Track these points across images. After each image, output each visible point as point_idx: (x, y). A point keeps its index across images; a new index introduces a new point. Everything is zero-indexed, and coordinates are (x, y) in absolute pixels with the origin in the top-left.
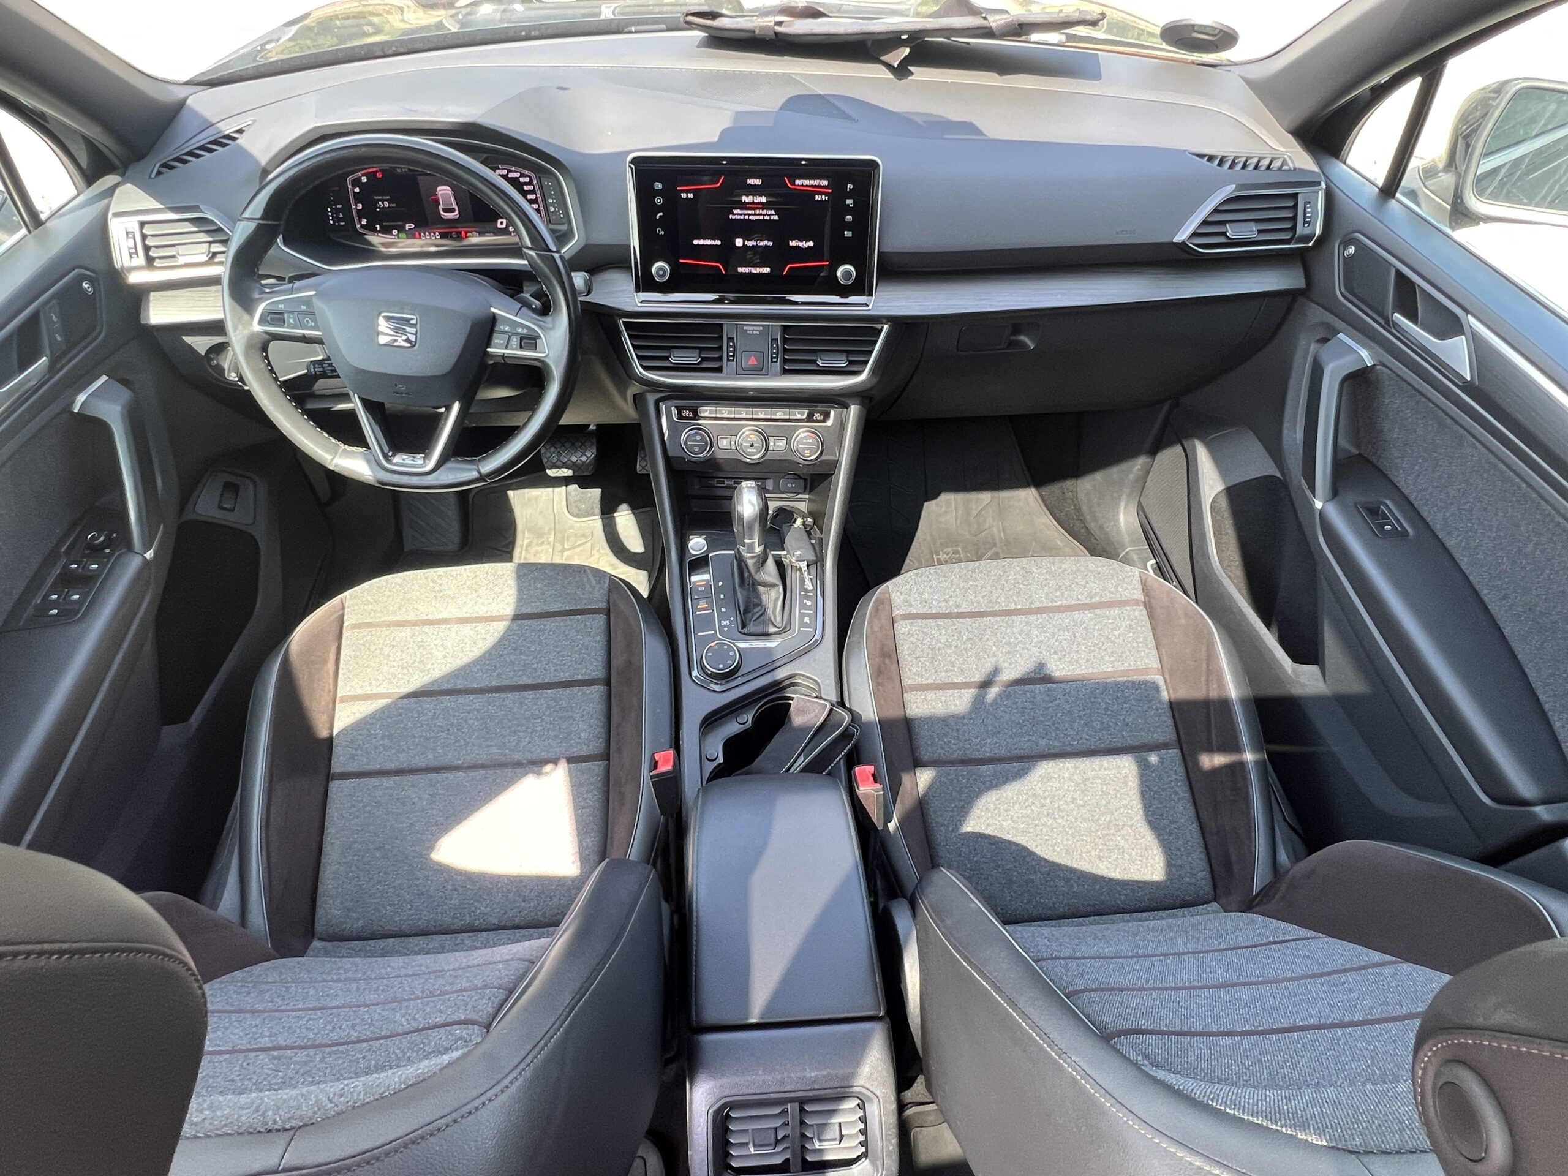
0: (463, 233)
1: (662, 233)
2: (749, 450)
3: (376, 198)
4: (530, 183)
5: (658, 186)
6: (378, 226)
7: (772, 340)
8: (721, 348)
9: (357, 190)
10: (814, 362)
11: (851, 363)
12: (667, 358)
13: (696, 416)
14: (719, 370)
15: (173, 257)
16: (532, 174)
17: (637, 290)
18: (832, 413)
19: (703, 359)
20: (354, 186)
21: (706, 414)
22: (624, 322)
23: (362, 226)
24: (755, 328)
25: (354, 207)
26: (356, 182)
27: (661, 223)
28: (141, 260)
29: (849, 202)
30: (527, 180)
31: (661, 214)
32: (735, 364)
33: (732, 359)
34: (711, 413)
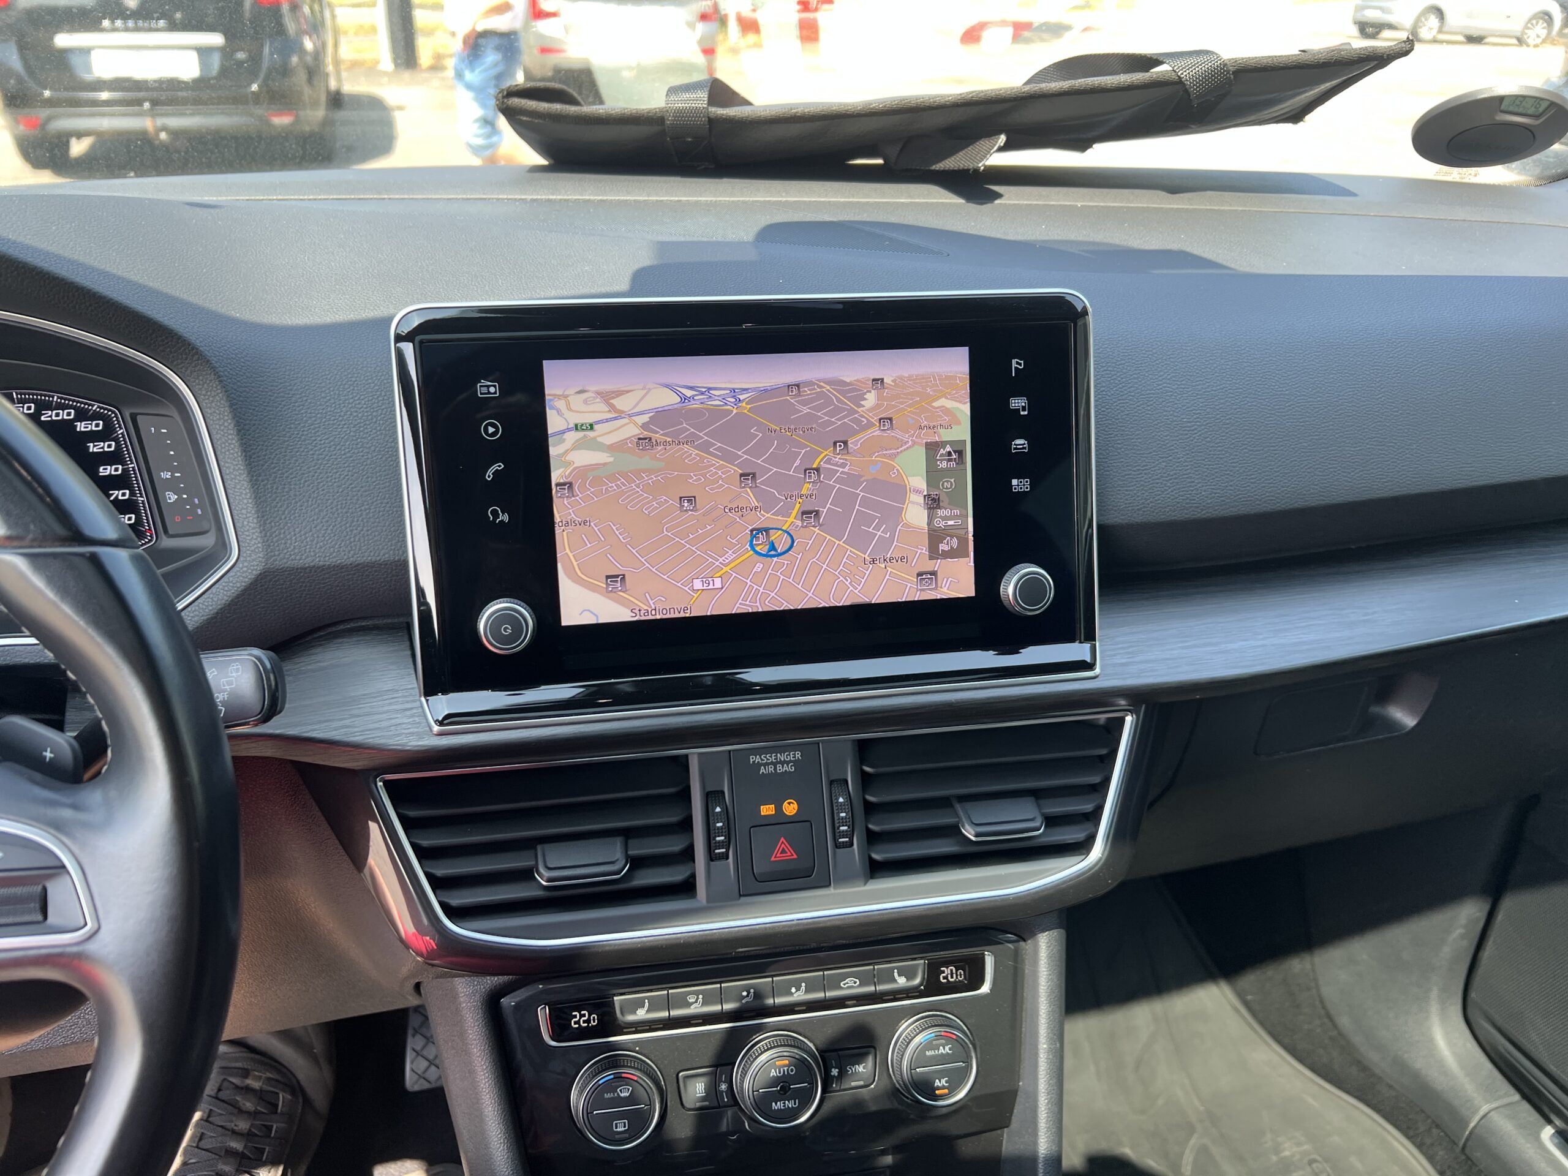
1: (505, 518)
2: (777, 1106)
4: (106, 435)
5: (489, 388)
7: (831, 783)
8: (686, 825)
10: (954, 831)
11: (1052, 821)
12: (526, 875)
13: (609, 1025)
14: (687, 888)
16: (112, 412)
17: (430, 690)
18: (989, 961)
19: (637, 863)
21: (641, 1014)
22: (387, 784)
24: (782, 757)
27: (500, 490)
29: (1018, 403)
30: (96, 426)
31: (499, 466)
32: (728, 864)
33: (723, 853)
34: (648, 1011)
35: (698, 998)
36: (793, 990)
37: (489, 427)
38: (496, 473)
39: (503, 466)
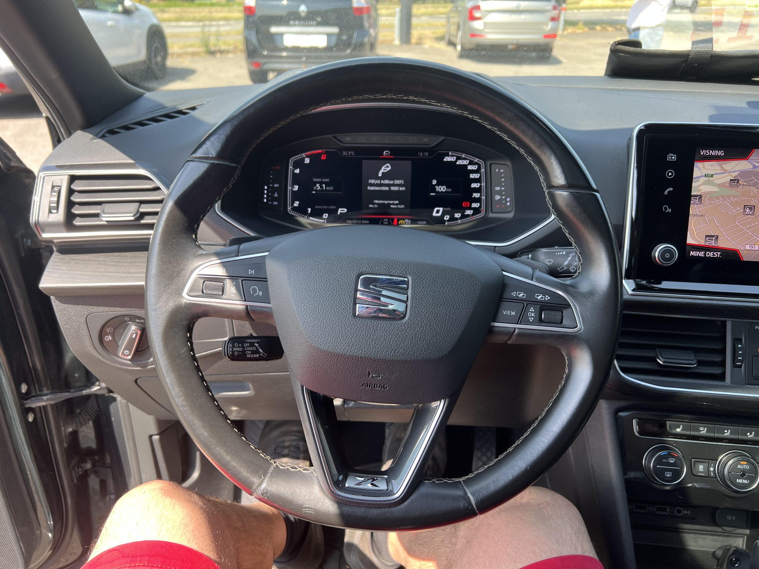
0: (395, 221)
1: (670, 210)
2: (739, 481)
3: (315, 180)
4: (477, 171)
5: (672, 157)
6: (309, 210)
9: (297, 171)
12: (653, 360)
13: (663, 432)
14: (721, 377)
15: (97, 215)
16: (482, 162)
17: (628, 277)
19: (700, 363)
20: (295, 167)
21: (678, 431)
23: (294, 209)
25: (289, 188)
26: (299, 164)
27: (668, 200)
28: (59, 216)
30: (475, 167)
31: (671, 189)
32: (742, 369)
33: (739, 365)
34: (682, 430)
35: (704, 429)
36: (748, 434)
37: (670, 173)
38: (669, 192)
39: (672, 189)
